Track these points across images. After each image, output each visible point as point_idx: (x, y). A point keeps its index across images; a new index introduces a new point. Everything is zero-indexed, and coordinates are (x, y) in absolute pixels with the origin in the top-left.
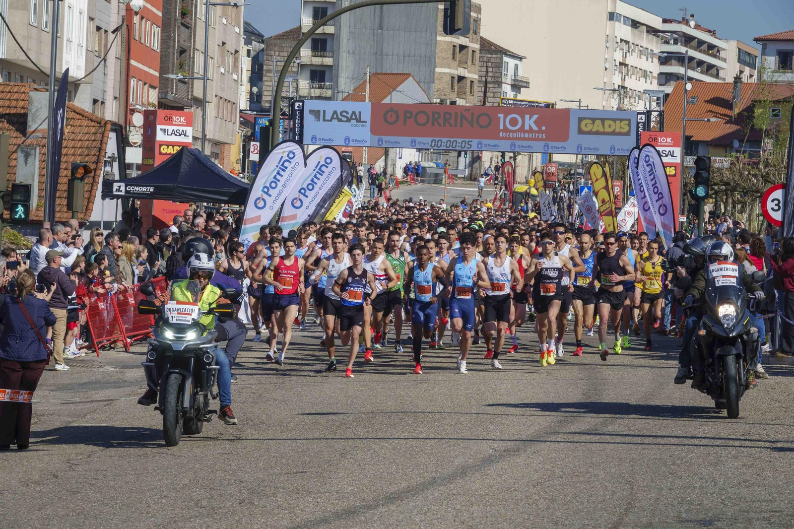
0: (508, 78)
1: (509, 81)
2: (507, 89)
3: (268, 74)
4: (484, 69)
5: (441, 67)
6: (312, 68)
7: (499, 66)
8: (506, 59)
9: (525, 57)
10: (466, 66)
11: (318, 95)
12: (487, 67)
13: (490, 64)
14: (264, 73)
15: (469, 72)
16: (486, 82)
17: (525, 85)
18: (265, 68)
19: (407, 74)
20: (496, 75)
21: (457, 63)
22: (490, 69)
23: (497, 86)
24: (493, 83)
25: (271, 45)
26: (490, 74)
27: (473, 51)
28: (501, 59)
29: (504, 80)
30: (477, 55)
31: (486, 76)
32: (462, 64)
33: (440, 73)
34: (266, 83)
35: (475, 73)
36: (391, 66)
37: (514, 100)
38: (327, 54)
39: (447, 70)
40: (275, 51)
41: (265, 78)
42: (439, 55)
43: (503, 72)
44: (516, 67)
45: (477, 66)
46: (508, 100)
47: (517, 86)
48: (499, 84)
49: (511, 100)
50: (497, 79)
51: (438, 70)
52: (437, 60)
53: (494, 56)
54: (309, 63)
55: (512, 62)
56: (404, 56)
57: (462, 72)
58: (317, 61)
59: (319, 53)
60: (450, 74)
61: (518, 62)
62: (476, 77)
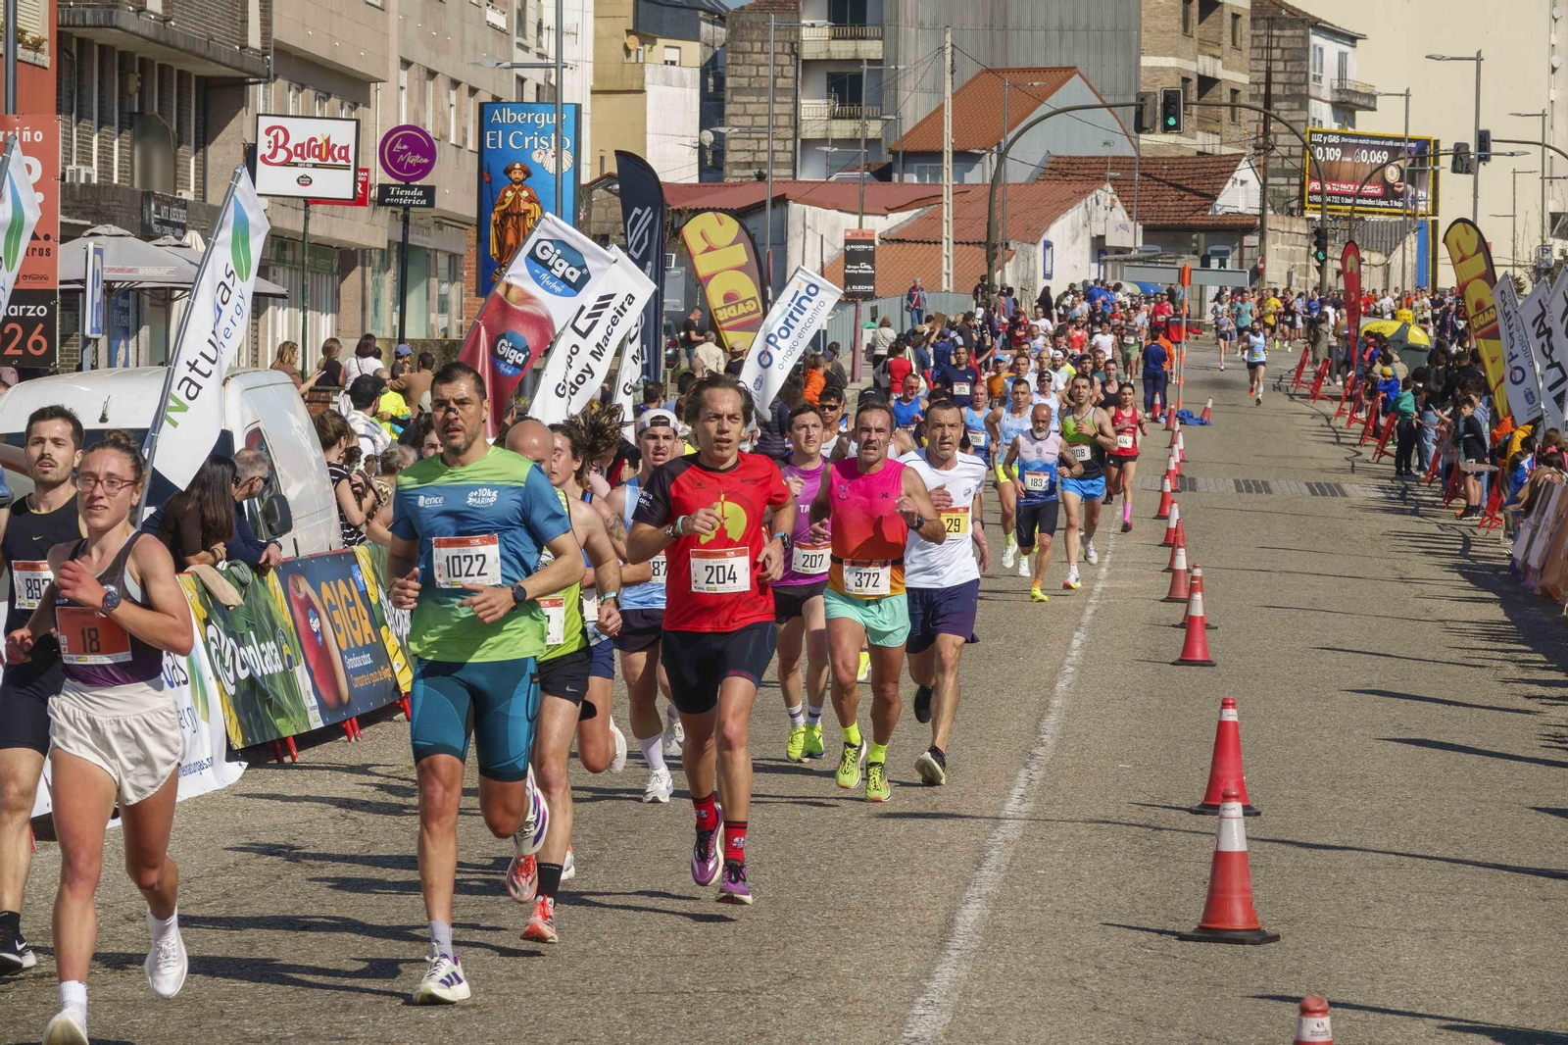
0: (1324, 88)
1: (1326, 94)
2: (1322, 113)
3: (737, 98)
4: (1262, 66)
5: (1156, 54)
6: (832, 70)
7: (1300, 56)
8: (1316, 40)
9: (1363, 37)
10: (1217, 52)
11: (848, 135)
12: (1270, 60)
13: (1277, 53)
14: (728, 96)
15: (1225, 67)
16: (1268, 99)
17: (1363, 101)
18: (729, 82)
19: (1066, 69)
20: (1295, 78)
21: (1194, 44)
22: (1280, 66)
23: (1296, 106)
24: (1286, 98)
25: (743, 25)
26: (1278, 78)
27: (1236, 17)
28: (1306, 39)
29: (1313, 92)
30: (1245, 25)
31: (1268, 83)
32: (1207, 46)
33: (1153, 69)
34: (733, 120)
35: (1241, 70)
36: (1028, 52)
37: (1341, 135)
38: (870, 31)
39: (1171, 62)
40: (751, 41)
41: (729, 109)
42: (1147, 22)
43: (1311, 73)
44: (1342, 56)
45: (1246, 53)
46: (1326, 134)
47: (1346, 106)
48: (1303, 100)
49: (1333, 134)
50: (1296, 89)
51: (1147, 61)
52: (1145, 37)
53: (1288, 33)
54: (823, 56)
55: (1331, 49)
56: (1061, 29)
57: (1207, 66)
58: (843, 49)
59: (848, 30)
60: (1178, 71)
61: (1346, 49)
62: (1241, 78)
